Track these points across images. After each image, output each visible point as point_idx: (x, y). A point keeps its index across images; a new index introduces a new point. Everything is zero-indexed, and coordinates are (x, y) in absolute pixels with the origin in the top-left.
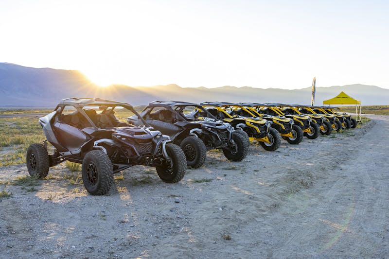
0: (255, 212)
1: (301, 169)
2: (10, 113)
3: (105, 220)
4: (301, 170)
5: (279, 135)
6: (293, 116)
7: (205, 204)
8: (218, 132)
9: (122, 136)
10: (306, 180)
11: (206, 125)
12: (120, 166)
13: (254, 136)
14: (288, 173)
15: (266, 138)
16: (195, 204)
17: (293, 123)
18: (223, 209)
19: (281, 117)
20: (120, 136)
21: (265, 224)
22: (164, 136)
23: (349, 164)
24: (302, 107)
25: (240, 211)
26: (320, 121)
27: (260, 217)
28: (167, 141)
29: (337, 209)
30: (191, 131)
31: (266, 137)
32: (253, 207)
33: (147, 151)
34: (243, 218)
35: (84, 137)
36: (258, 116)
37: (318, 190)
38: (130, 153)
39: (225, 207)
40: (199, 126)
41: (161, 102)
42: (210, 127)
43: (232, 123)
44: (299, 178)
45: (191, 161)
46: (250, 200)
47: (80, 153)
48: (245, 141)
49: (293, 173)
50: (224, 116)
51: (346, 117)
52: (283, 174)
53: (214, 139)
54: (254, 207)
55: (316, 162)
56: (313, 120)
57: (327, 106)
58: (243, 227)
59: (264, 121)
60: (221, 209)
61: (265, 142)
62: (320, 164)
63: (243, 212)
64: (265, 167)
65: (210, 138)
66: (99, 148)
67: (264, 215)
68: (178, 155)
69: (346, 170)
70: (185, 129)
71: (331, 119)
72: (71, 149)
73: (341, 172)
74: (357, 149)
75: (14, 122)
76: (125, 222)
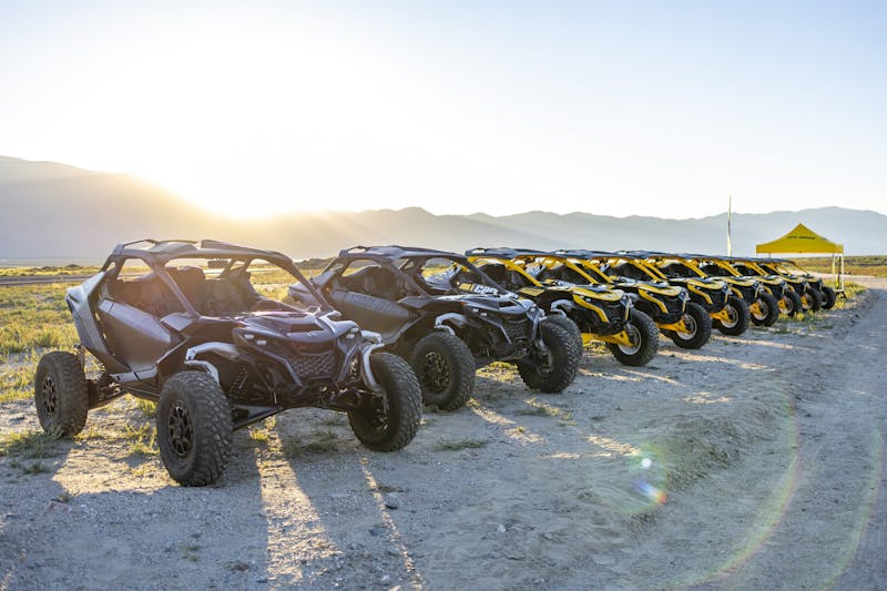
0: (590, 539)
1: (709, 415)
2: (51, 273)
3: (195, 560)
4: (710, 418)
5: (654, 327)
6: (688, 280)
7: (463, 512)
8: (504, 322)
9: (258, 336)
10: (722, 445)
11: (474, 305)
12: (253, 410)
13: (594, 331)
14: (678, 426)
15: (622, 336)
16: (438, 512)
17: (687, 298)
18: (507, 527)
19: (658, 283)
20: (252, 336)
21: (618, 575)
22: (365, 333)
23: (829, 402)
24: (708, 259)
25: (553, 534)
26: (749, 292)
27: (606, 553)
28: (374, 346)
29: (807, 529)
30: (439, 320)
31: (624, 332)
32: (588, 522)
33: (322, 373)
34: (559, 556)
35: (167, 338)
36: (604, 281)
37: (753, 472)
38: (277, 379)
39: (514, 521)
40: (457, 307)
41: (367, 249)
42: (484, 311)
43: (539, 300)
44: (706, 441)
45: (439, 392)
46: (581, 504)
47: (157, 376)
48: (571, 345)
49: (690, 425)
50: (522, 283)
51: (811, 283)
52: (664, 427)
53: (495, 340)
54: (589, 524)
55: (745, 396)
56: (735, 290)
57: (764, 256)
58: (559, 583)
59: (618, 295)
60: (502, 529)
61: (622, 343)
62: (755, 402)
63: (559, 538)
64: (619, 409)
65: (484, 336)
66: (201, 366)
67: (615, 545)
68: (401, 381)
69: (821, 416)
70: (423, 313)
71: (777, 289)
72: (135, 367)
73: (808, 422)
74: (841, 362)
75: (49, 295)
76: (247, 567)
